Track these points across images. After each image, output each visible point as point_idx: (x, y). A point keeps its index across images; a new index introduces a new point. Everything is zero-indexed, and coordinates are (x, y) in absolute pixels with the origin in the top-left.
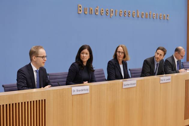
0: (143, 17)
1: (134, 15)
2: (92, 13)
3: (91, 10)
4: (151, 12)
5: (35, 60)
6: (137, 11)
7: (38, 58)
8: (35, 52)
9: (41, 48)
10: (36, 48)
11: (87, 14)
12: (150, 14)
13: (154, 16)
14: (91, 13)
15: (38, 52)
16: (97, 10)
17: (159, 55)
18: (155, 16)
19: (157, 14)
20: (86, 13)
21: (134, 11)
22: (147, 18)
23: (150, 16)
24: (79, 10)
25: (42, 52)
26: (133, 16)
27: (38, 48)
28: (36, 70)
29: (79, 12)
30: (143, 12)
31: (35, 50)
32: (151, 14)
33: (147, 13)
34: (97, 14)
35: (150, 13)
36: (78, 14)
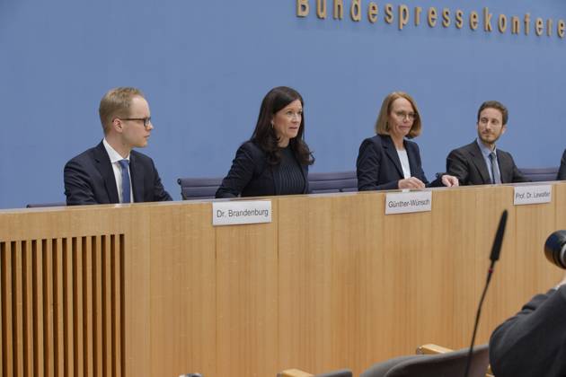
0: (503, 30)
1: (475, 23)
2: (341, 17)
3: (339, 6)
4: (528, 14)
5: (119, 130)
6: (484, 11)
7: (131, 122)
8: (120, 106)
9: (137, 93)
10: (121, 95)
11: (325, 17)
12: (525, 23)
13: (538, 26)
14: (336, 17)
15: (129, 105)
16: (356, 6)
17: (489, 122)
18: (541, 26)
19: (548, 21)
20: (321, 15)
21: (473, 13)
22: (516, 33)
23: (526, 28)
24: (300, 8)
25: (140, 104)
26: (471, 26)
27: (127, 92)
28: (119, 162)
29: (301, 13)
30: (502, 16)
31: (119, 101)
32: (528, 20)
33: (516, 19)
34: (356, 19)
35: (526, 17)
36: (298, 17)
